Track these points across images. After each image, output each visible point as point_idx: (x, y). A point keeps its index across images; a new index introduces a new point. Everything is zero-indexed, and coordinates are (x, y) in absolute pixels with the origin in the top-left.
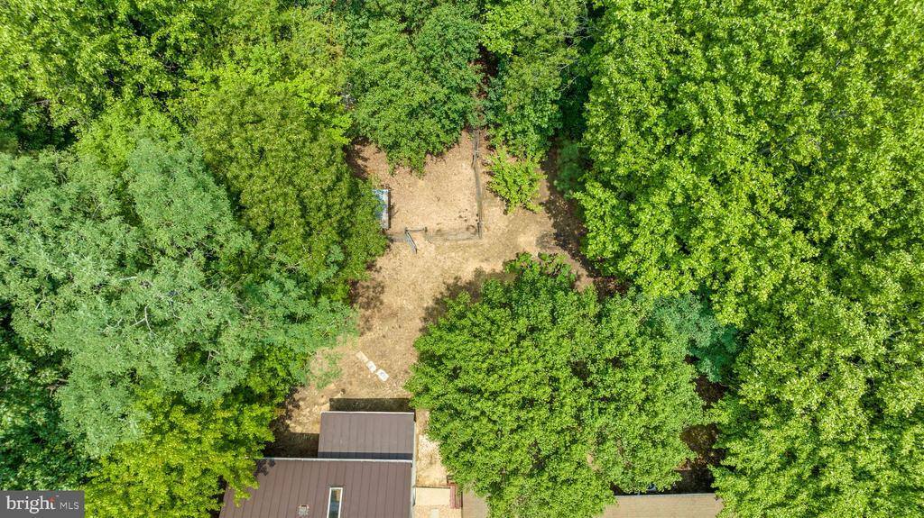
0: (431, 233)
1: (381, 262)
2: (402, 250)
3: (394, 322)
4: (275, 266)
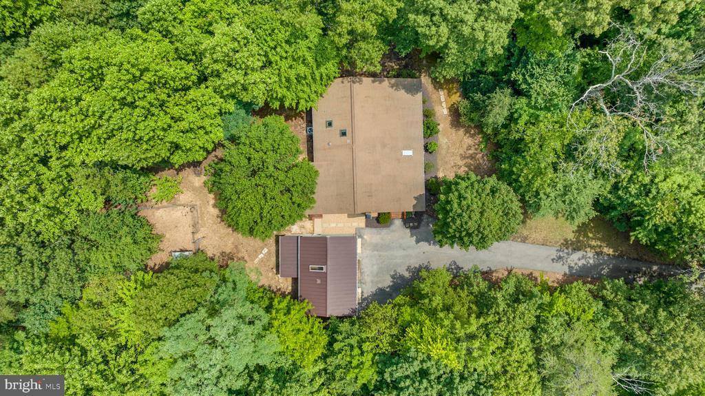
0: (194, 230)
1: (210, 254)
2: (203, 244)
3: (240, 247)
4: (212, 299)
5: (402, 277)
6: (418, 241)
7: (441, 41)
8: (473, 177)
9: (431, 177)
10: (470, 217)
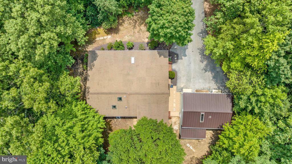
5: (206, 66)
6: (185, 56)
7: (54, 37)
8: (149, 19)
9: (148, 46)
10: (177, 21)
